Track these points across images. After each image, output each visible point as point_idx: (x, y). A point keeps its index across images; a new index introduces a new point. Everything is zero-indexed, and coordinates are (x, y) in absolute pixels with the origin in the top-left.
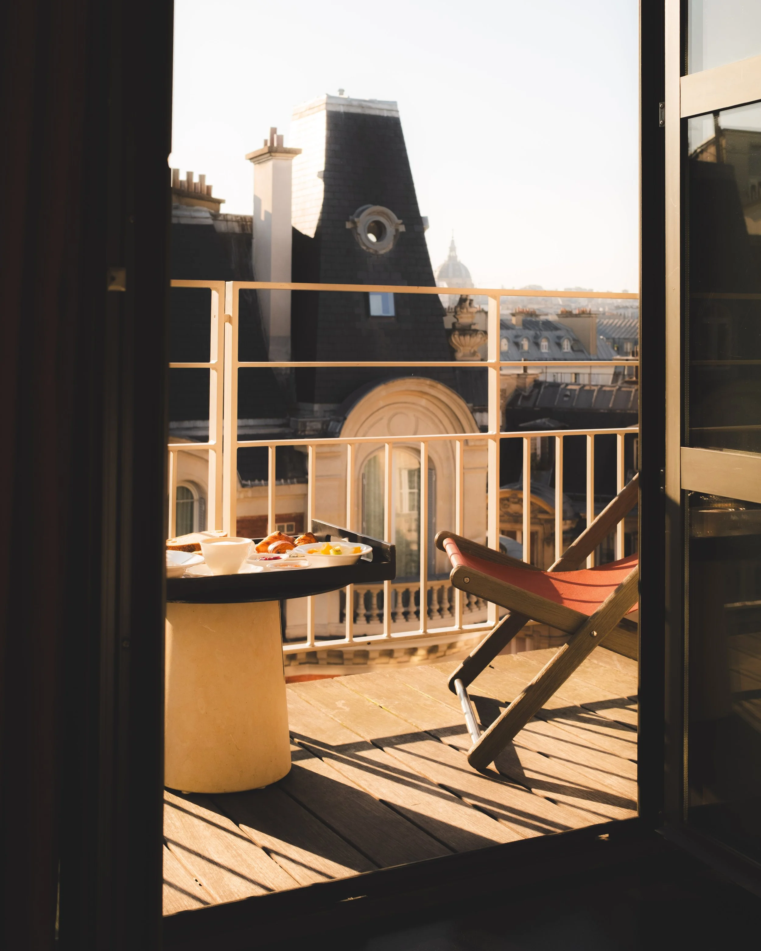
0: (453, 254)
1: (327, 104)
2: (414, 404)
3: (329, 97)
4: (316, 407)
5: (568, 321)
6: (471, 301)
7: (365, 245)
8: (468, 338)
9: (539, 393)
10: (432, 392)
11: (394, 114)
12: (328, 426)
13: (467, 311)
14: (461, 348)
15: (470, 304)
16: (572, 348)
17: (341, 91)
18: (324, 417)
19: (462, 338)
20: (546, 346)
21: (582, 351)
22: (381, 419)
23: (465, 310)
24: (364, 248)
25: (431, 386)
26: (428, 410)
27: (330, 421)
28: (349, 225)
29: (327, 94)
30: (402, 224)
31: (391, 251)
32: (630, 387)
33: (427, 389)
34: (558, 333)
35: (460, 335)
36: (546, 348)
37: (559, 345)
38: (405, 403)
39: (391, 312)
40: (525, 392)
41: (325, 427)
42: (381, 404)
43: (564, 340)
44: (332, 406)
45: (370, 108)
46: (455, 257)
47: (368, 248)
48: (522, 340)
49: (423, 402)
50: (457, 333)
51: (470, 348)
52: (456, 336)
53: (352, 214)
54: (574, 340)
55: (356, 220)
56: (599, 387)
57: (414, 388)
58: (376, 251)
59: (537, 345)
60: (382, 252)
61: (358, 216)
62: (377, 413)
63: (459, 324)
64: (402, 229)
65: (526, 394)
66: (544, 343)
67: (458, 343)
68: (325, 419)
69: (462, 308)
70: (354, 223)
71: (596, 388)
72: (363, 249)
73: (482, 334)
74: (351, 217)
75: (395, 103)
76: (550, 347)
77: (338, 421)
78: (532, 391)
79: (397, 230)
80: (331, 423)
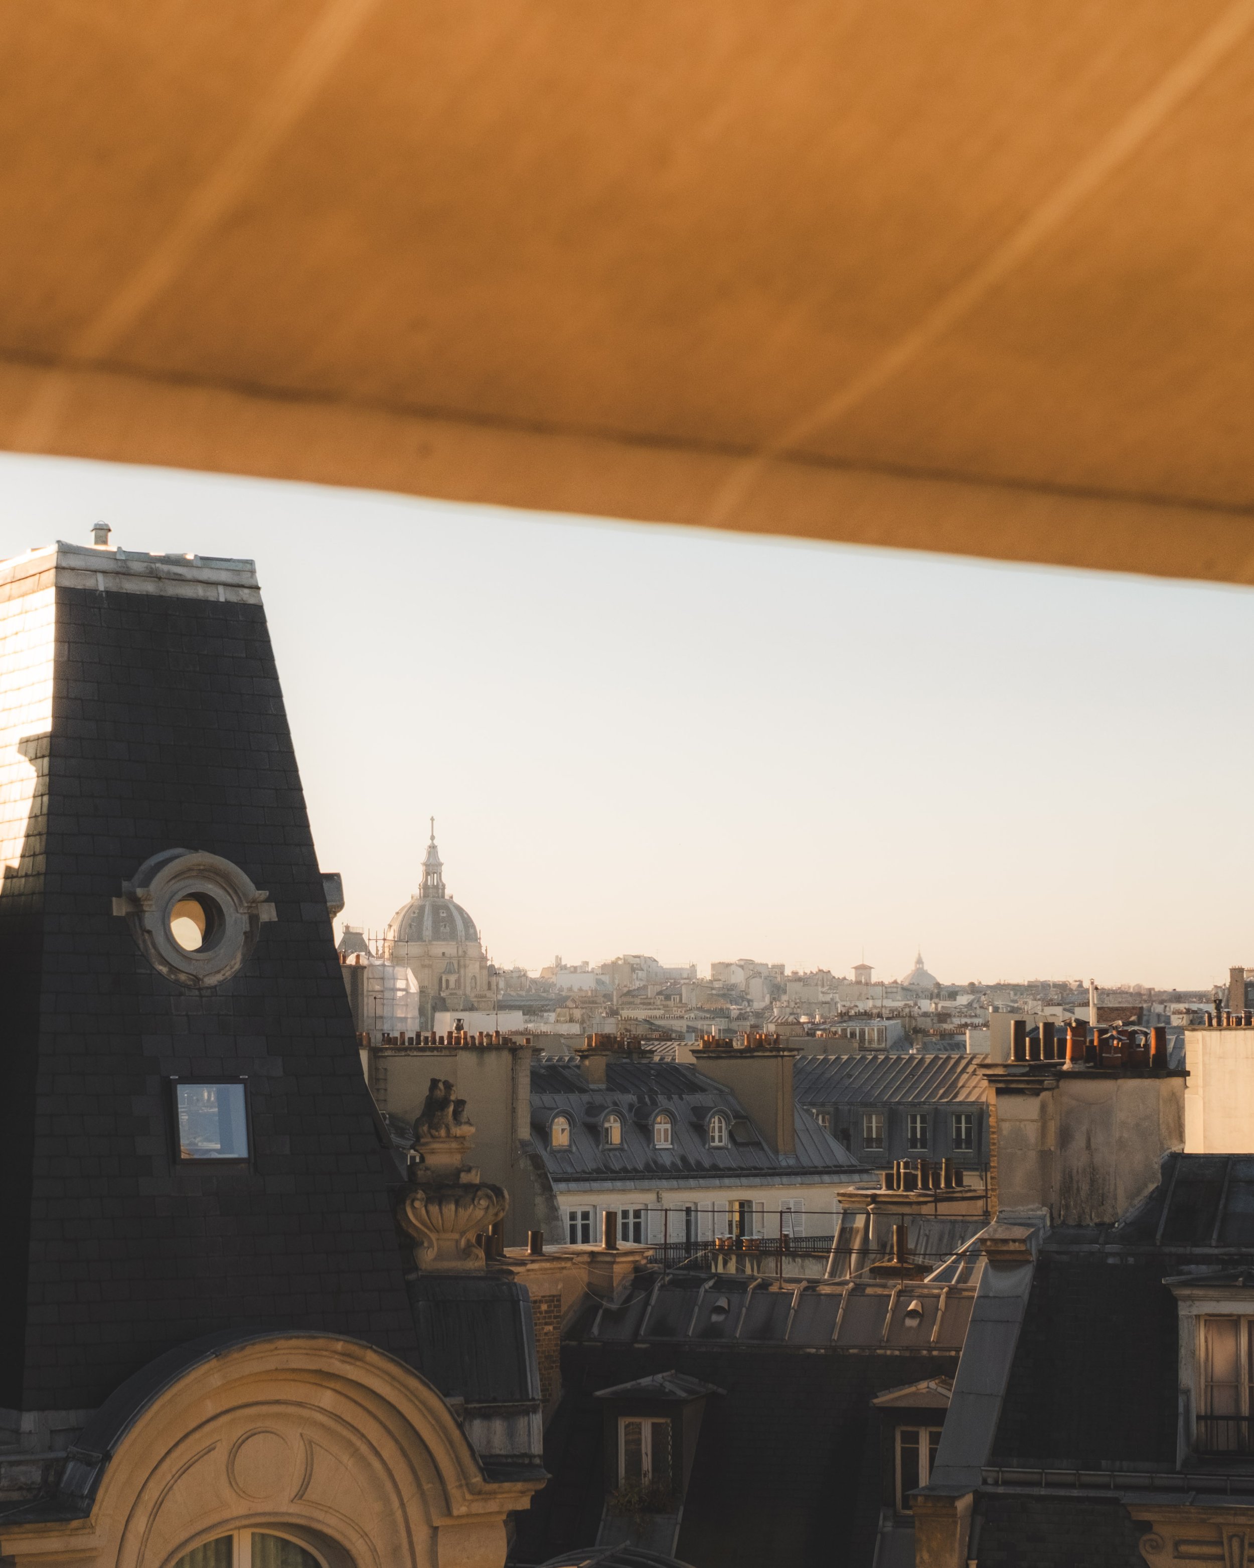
0: (432, 881)
1: (58, 568)
2: (300, 1404)
3: (65, 550)
4: (29, 1421)
5: (721, 1068)
6: (460, 1104)
7: (165, 962)
8: (450, 1209)
9: (647, 1302)
10: (352, 1372)
11: (246, 595)
12: (60, 1474)
13: (448, 1135)
14: (433, 1236)
15: (456, 1114)
16: (731, 1135)
17: (102, 532)
18: (51, 1449)
19: (434, 1209)
20: (666, 1130)
21: (758, 1144)
22: (210, 1449)
23: (443, 1133)
24: (164, 970)
25: (347, 1356)
26: (338, 1418)
27: (66, 1460)
28: (120, 908)
29: (58, 542)
30: (267, 900)
31: (235, 977)
32: (884, 1286)
33: (337, 1366)
34: (698, 1099)
35: (428, 1201)
36: (666, 1140)
37: (700, 1130)
38: (277, 1402)
39: (240, 1150)
40: (611, 1300)
41: (51, 1479)
42: (210, 1408)
43: (713, 1116)
44: (73, 1417)
45: (180, 579)
46: (439, 888)
47: (173, 969)
48: (606, 1119)
49: (327, 1399)
50: (420, 1194)
51: (456, 1236)
52: (417, 1204)
53: (129, 877)
54: (737, 1116)
55: (140, 892)
56: (804, 1284)
57: (299, 1362)
58: (197, 979)
59: (645, 1131)
60: (211, 981)
61: (146, 883)
62: (197, 1435)
63: (427, 1169)
64: (268, 913)
65: (614, 1307)
66: (662, 1127)
67: (423, 1223)
68: (52, 1455)
69: (434, 1126)
70: (135, 901)
71: (796, 1289)
72: (159, 973)
73: (489, 1197)
74: (125, 884)
75: (248, 566)
76: (675, 1136)
77: (90, 1464)
78: (629, 1298)
79: (253, 918)
80: (71, 1465)
